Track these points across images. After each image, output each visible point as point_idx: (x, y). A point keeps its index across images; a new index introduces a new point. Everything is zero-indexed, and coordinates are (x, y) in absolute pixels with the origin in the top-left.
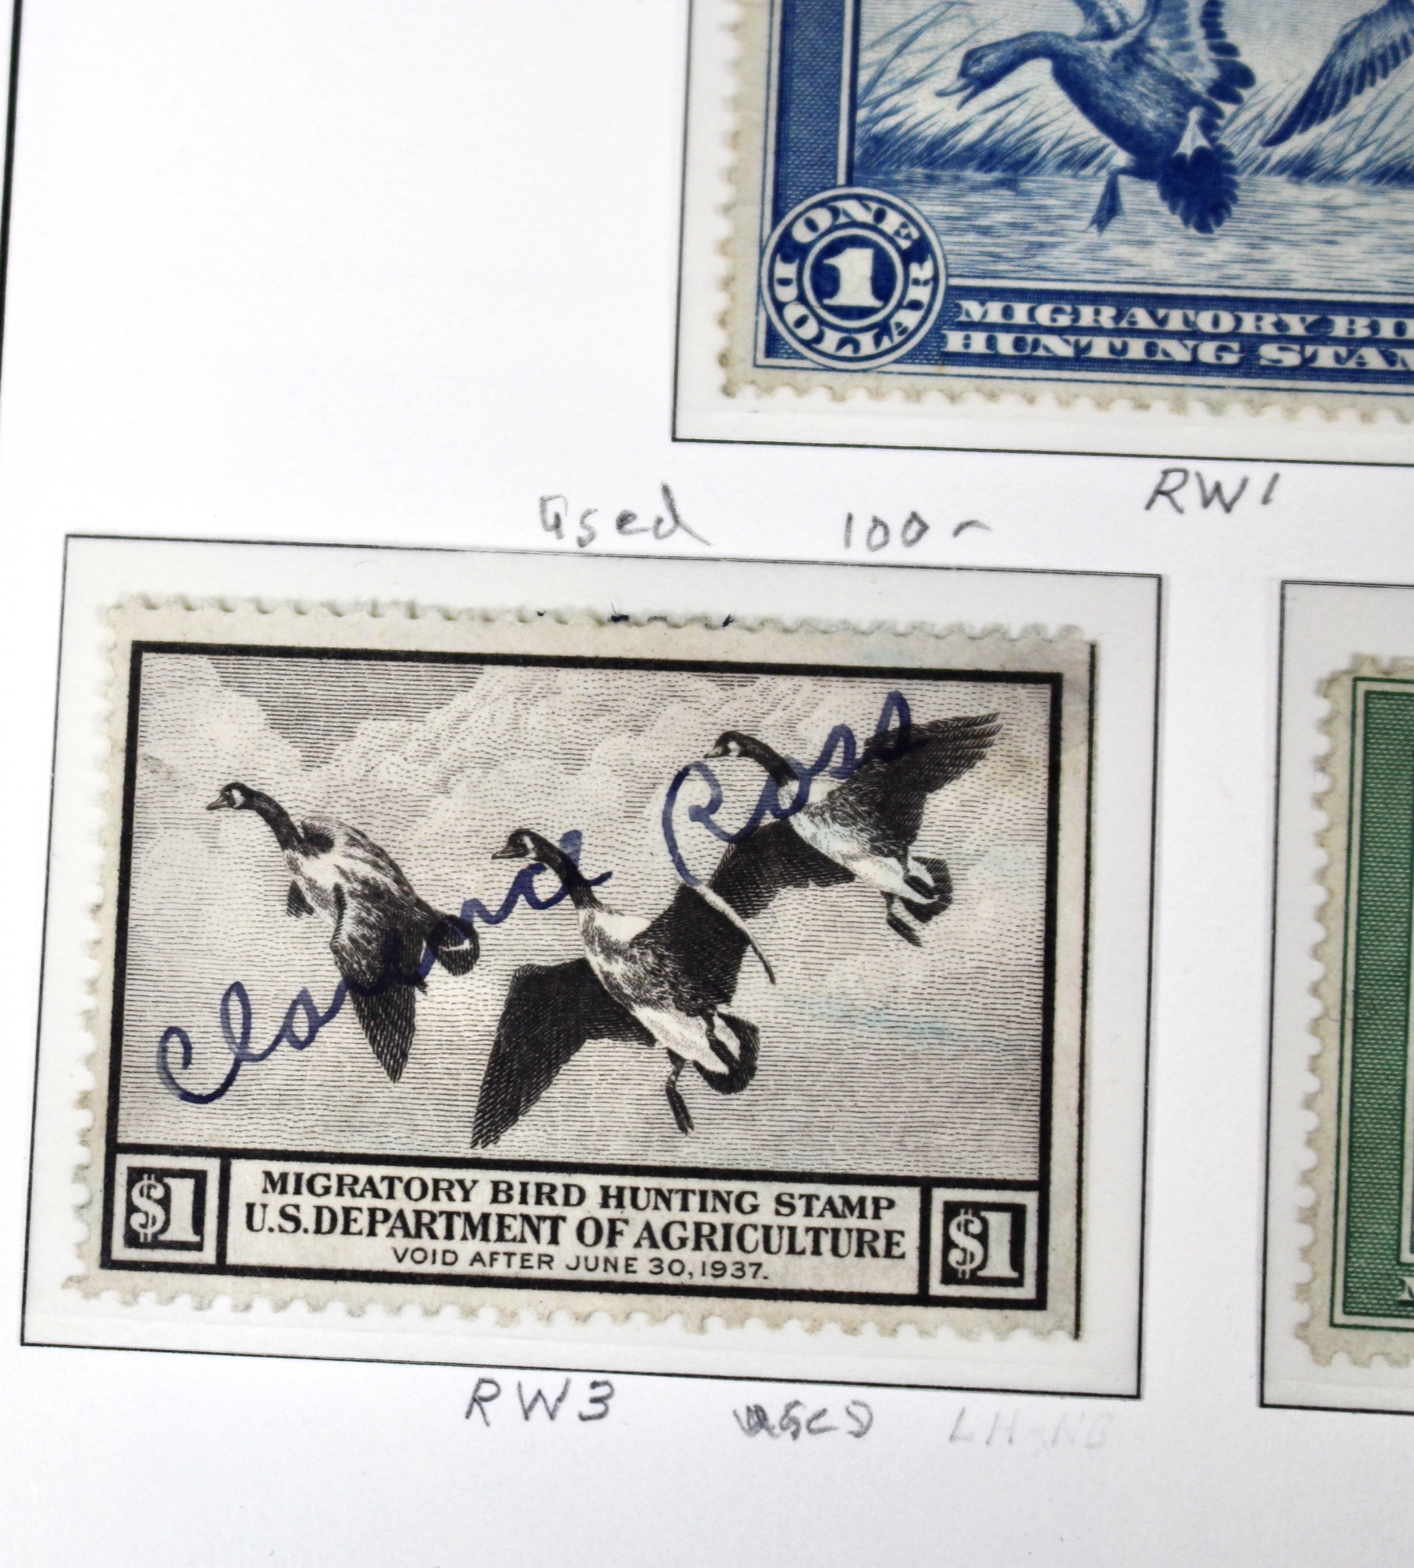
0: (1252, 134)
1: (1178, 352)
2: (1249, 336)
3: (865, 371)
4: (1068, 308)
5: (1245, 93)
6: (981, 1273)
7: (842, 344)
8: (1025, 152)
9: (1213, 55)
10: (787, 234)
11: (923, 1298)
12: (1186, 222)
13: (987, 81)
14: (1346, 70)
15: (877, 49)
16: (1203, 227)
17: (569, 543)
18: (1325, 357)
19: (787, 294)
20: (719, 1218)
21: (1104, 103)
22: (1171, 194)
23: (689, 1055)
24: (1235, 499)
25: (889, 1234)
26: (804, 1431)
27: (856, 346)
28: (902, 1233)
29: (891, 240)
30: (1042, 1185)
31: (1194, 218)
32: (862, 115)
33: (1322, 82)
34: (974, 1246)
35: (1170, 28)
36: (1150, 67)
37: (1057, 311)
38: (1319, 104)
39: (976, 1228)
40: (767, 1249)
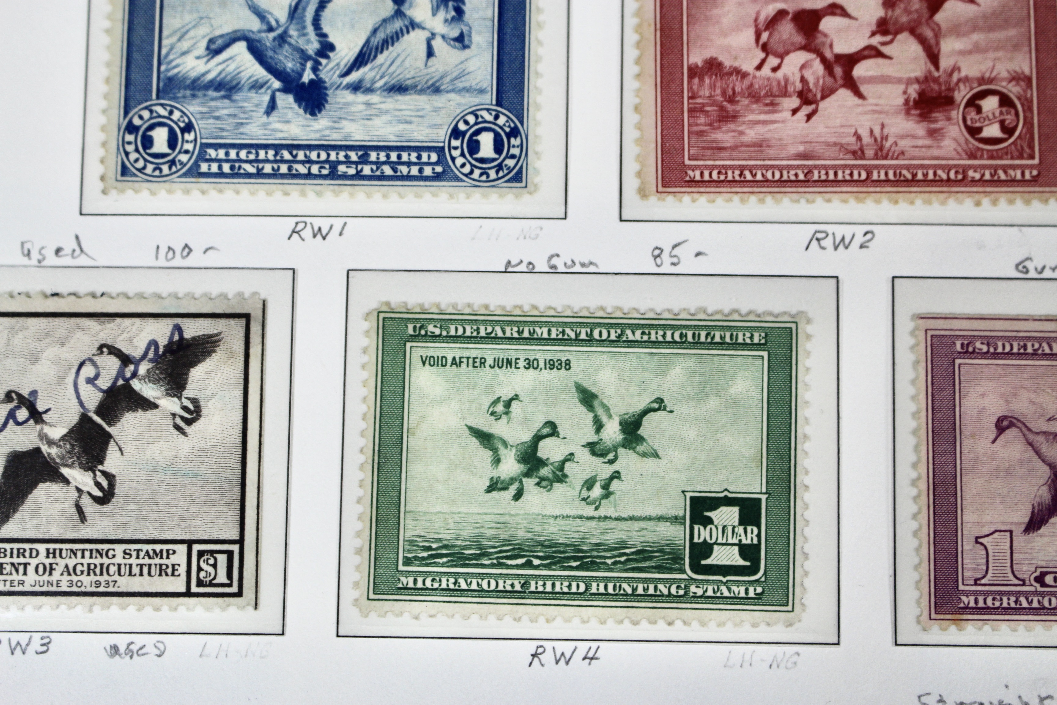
0: (334, 73)
1: (302, 169)
2: (333, 162)
3: (164, 182)
4: (254, 151)
5: (331, 55)
6: (214, 582)
7: (155, 170)
8: (234, 83)
9: (317, 38)
10: (130, 122)
11: (188, 594)
12: (305, 112)
13: (218, 52)
14: (376, 43)
15: (170, 39)
16: (313, 114)
17: (34, 262)
18: (367, 170)
19: (130, 148)
20: (98, 561)
21: (269, 60)
22: (299, 100)
23: (85, 489)
24: (327, 234)
25: (173, 566)
26: (135, 655)
27: (161, 170)
28: (179, 565)
29: (176, 123)
30: (241, 542)
31: (309, 111)
32: (163, 68)
33: (365, 49)
34: (211, 570)
35: (299, 26)
36: (290, 44)
37: (249, 153)
38: (364, 58)
39: (211, 561)
40: (120, 574)
